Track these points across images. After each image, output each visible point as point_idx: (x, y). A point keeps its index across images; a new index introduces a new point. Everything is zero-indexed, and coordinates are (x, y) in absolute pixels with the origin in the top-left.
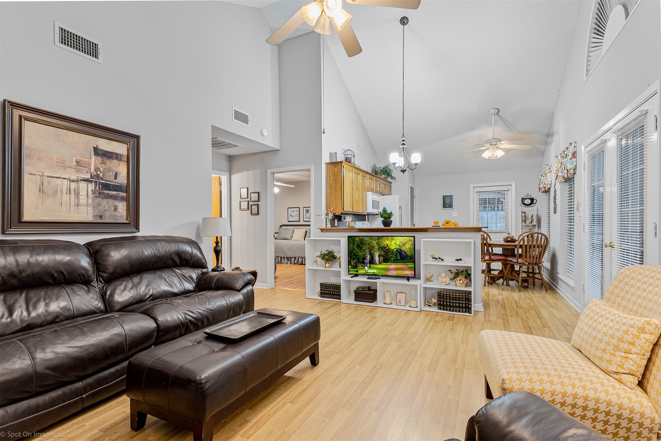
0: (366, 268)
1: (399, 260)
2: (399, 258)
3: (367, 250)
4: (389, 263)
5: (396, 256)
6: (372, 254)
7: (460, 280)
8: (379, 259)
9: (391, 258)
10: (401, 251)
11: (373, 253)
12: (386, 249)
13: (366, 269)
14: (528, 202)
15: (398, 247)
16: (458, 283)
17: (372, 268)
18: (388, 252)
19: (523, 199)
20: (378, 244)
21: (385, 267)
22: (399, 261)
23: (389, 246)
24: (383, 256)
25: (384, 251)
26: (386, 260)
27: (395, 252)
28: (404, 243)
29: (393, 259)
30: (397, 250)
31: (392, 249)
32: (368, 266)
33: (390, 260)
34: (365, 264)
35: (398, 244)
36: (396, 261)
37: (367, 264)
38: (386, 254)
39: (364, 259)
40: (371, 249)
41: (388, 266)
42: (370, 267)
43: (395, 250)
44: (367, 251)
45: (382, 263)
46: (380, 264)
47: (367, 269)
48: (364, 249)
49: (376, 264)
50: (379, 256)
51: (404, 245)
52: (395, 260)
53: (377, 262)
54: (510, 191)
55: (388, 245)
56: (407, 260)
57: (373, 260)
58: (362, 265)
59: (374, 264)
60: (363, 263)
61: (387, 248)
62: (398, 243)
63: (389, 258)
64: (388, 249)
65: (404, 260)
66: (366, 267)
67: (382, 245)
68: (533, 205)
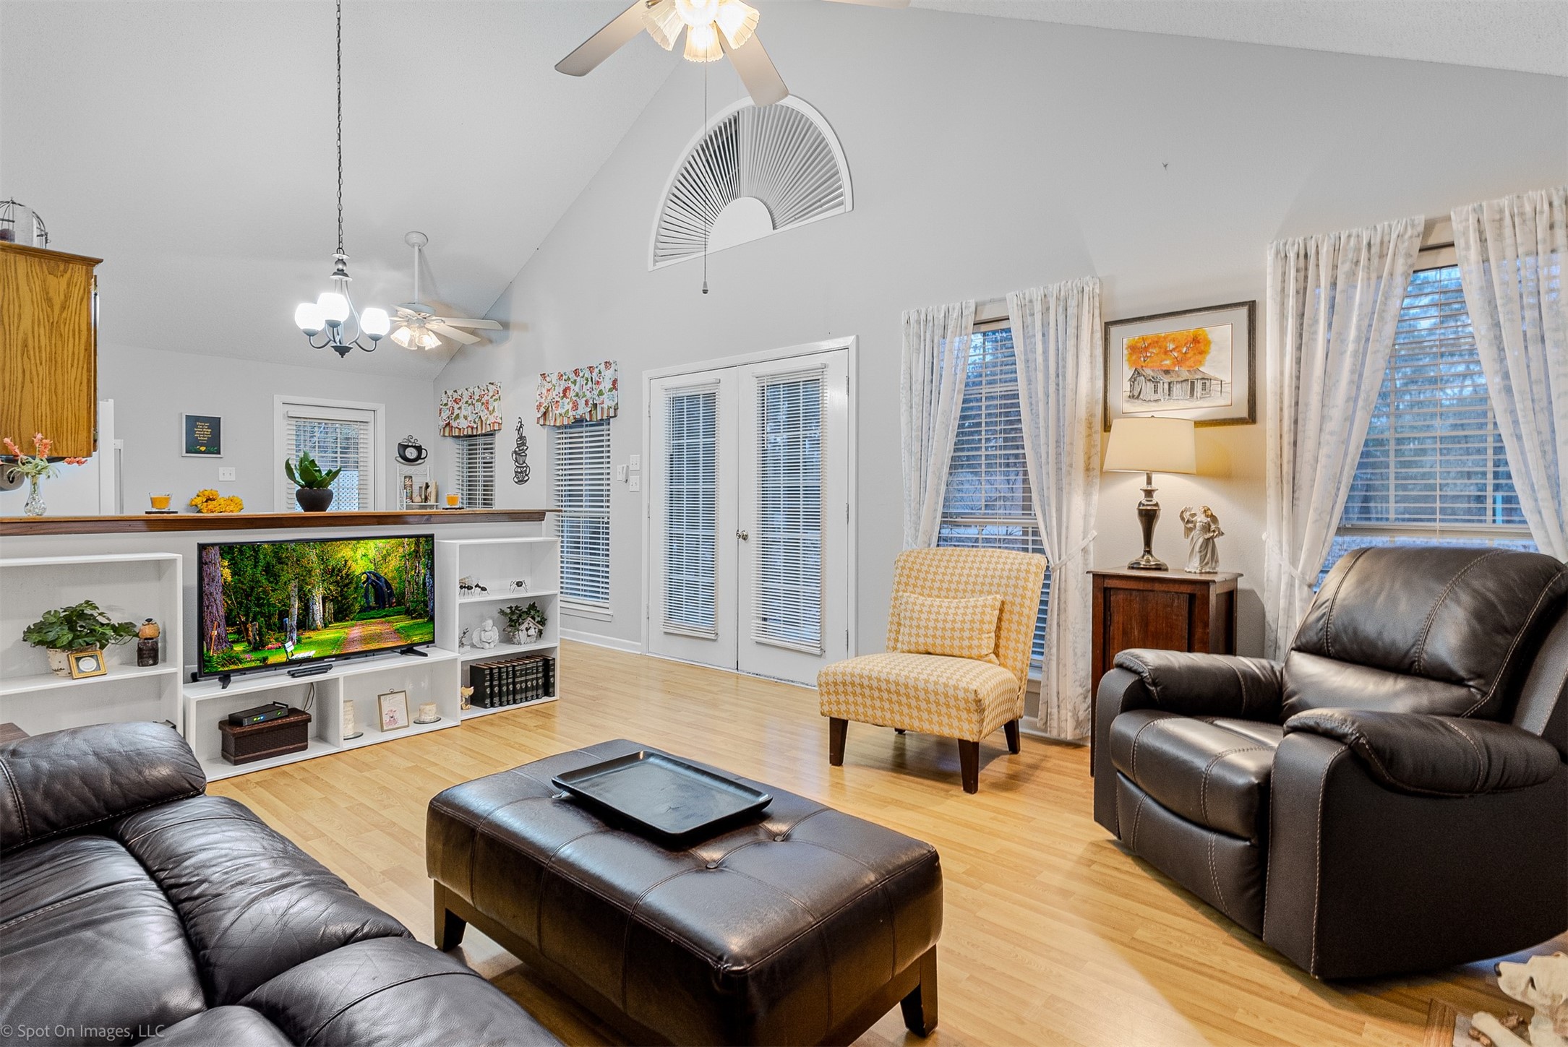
0: (289, 646)
1: (374, 608)
2: (372, 603)
3: (293, 583)
4: (349, 623)
5: (366, 596)
6: (305, 595)
7: (527, 630)
8: (324, 612)
9: (352, 604)
10: (378, 577)
11: (309, 591)
12: (342, 577)
13: (289, 650)
14: (411, 453)
15: (372, 567)
16: (522, 635)
17: (305, 644)
18: (346, 585)
19: (403, 447)
20: (323, 560)
21: (337, 635)
22: (372, 613)
23: (349, 563)
24: (334, 600)
25: (337, 583)
26: (341, 613)
27: (364, 583)
28: (385, 552)
29: (357, 607)
30: (368, 578)
31: (357, 573)
32: (295, 637)
33: (351, 613)
34: (286, 631)
35: (370, 557)
36: (366, 613)
37: (291, 632)
38: (342, 590)
39: (284, 614)
40: (303, 579)
41: (346, 630)
42: (299, 641)
43: (364, 577)
44: (292, 588)
45: (330, 623)
46: (325, 626)
47: (292, 648)
48: (283, 579)
49: (316, 629)
50: (324, 599)
51: (384, 558)
52: (363, 610)
53: (319, 623)
54: (371, 426)
55: (346, 561)
56: (390, 606)
57: (308, 614)
58: (277, 635)
59: (310, 629)
60: (282, 628)
61: (344, 572)
62: (372, 553)
63: (349, 607)
64: (348, 575)
65: (384, 608)
66: (290, 643)
67: (332, 563)
68: (420, 461)
